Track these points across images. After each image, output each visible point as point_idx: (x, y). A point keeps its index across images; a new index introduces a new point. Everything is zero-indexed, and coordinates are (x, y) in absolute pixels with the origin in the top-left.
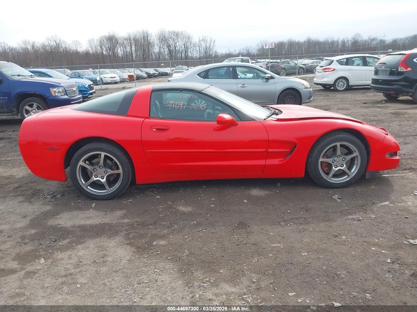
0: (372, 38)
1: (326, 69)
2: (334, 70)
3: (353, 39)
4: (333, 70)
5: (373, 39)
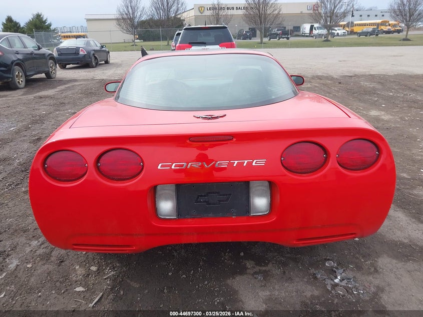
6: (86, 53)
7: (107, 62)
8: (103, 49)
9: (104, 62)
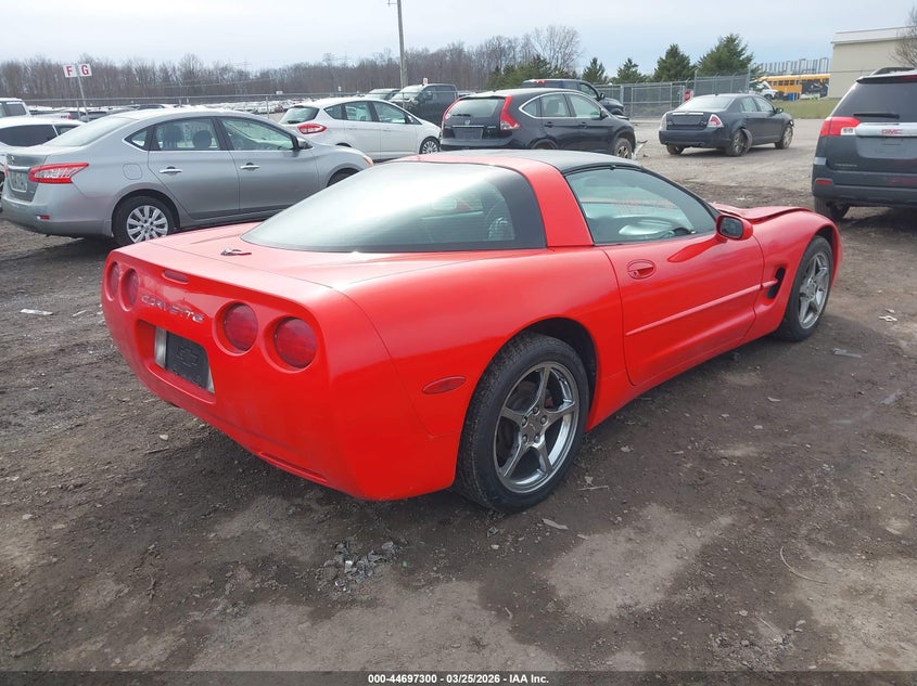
0: (221, 66)
1: (308, 127)
2: (324, 128)
3: (184, 65)
4: (323, 130)
5: (225, 70)
6: (721, 125)
7: (780, 146)
8: (777, 116)
9: (773, 145)
